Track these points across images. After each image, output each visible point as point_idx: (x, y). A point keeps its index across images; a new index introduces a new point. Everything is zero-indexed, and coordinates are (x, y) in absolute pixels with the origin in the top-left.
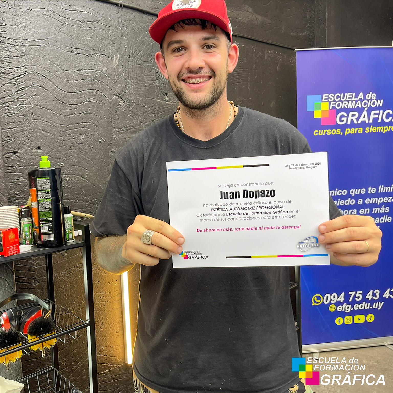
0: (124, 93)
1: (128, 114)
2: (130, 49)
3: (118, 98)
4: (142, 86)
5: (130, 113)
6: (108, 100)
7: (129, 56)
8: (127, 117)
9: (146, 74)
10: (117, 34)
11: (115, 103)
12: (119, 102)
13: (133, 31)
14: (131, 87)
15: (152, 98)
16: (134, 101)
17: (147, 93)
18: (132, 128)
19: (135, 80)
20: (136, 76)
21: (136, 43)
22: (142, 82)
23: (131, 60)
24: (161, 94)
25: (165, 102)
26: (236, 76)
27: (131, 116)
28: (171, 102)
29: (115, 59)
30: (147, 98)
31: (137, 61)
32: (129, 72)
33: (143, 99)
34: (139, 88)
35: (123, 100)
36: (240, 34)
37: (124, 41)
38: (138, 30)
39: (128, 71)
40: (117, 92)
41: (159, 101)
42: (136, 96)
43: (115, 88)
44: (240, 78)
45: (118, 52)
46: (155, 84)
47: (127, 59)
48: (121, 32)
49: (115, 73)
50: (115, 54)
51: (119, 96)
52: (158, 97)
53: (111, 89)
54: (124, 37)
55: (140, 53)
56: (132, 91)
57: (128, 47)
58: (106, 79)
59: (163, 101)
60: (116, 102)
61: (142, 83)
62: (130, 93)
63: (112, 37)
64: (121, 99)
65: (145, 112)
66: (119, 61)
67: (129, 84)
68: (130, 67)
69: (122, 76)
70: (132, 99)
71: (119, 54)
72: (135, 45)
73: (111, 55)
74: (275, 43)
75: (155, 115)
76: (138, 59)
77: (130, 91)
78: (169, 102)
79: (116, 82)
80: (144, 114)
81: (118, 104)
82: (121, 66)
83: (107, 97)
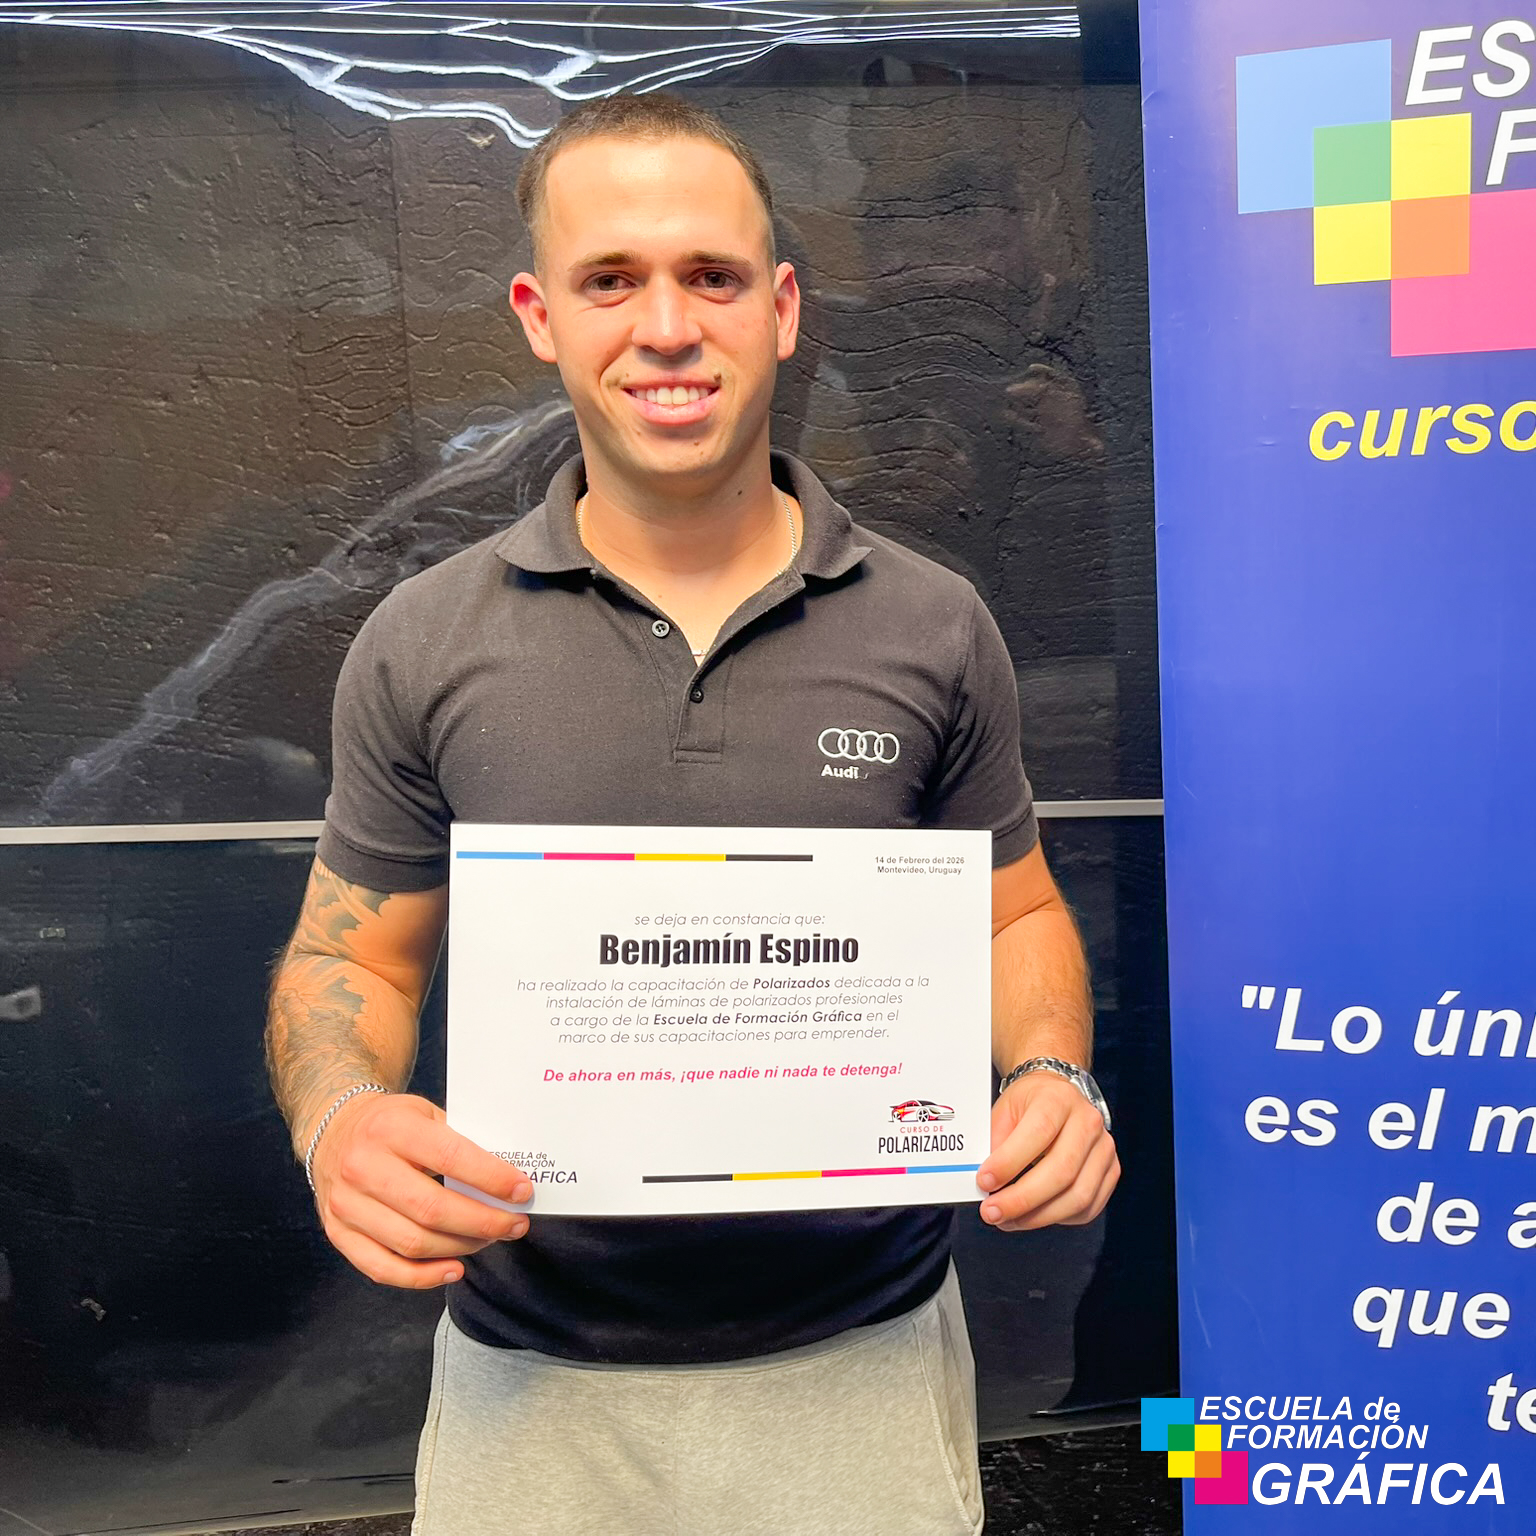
0: (1075, 334)
6: (1001, 364)
27: (1100, 418)
29: (1037, 216)
35: (1069, 361)
45: (1052, 186)
50: (1039, 195)
51: (1052, 347)
53: (1018, 326)
64: (1061, 358)
66: (1058, 219)
71: (1058, 192)
82: (1066, 237)
83: (997, 356)
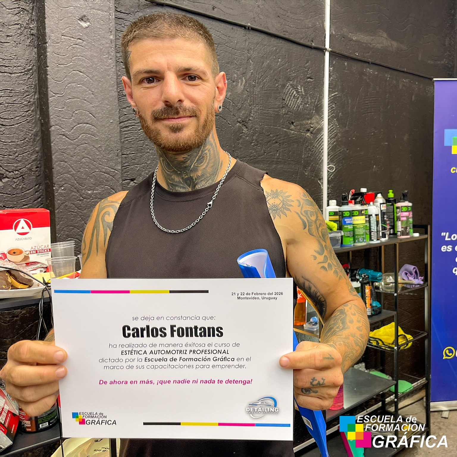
0: (249, 120)
1: (251, 143)
2: (257, 74)
3: (242, 126)
4: (267, 114)
5: (254, 142)
6: (231, 127)
7: (255, 81)
8: (251, 146)
9: (272, 100)
10: (243, 57)
11: (238, 131)
12: (243, 130)
13: (260, 54)
14: (255, 114)
15: (278, 127)
16: (259, 129)
17: (272, 121)
18: (255, 158)
19: (260, 107)
20: (261, 103)
21: (263, 68)
22: (267, 109)
23: (257, 86)
24: (287, 123)
25: (291, 131)
26: (367, 105)
27: (255, 145)
28: (298, 132)
29: (240, 84)
30: (272, 127)
31: (263, 87)
32: (255, 98)
33: (268, 127)
34: (264, 116)
35: (247, 128)
36: (373, 61)
37: (250, 65)
38: (265, 54)
39: (253, 97)
40: (240, 119)
41: (285, 130)
42: (261, 124)
43: (239, 115)
44: (372, 108)
45: (243, 76)
46: (281, 112)
47: (253, 84)
48: (248, 56)
49: (240, 99)
50: (240, 78)
51: (243, 123)
52: (284, 126)
53: (235, 116)
54: (251, 61)
55: (267, 78)
56: (257, 118)
57: (254, 72)
58: (230, 105)
59: (289, 130)
60: (240, 130)
61: (268, 111)
62: (255, 120)
63: (238, 61)
64: (245, 127)
65: (270, 141)
66: (245, 86)
67: (254, 111)
68: (256, 93)
69: (247, 102)
70: (256, 126)
71: (245, 79)
72: (261, 70)
73: (236, 80)
74: (411, 71)
75: (280, 144)
76: (264, 84)
77: (254, 118)
78: (295, 131)
79: (240, 108)
80: (269, 144)
81: (241, 132)
82: (246, 92)
83: (230, 124)
